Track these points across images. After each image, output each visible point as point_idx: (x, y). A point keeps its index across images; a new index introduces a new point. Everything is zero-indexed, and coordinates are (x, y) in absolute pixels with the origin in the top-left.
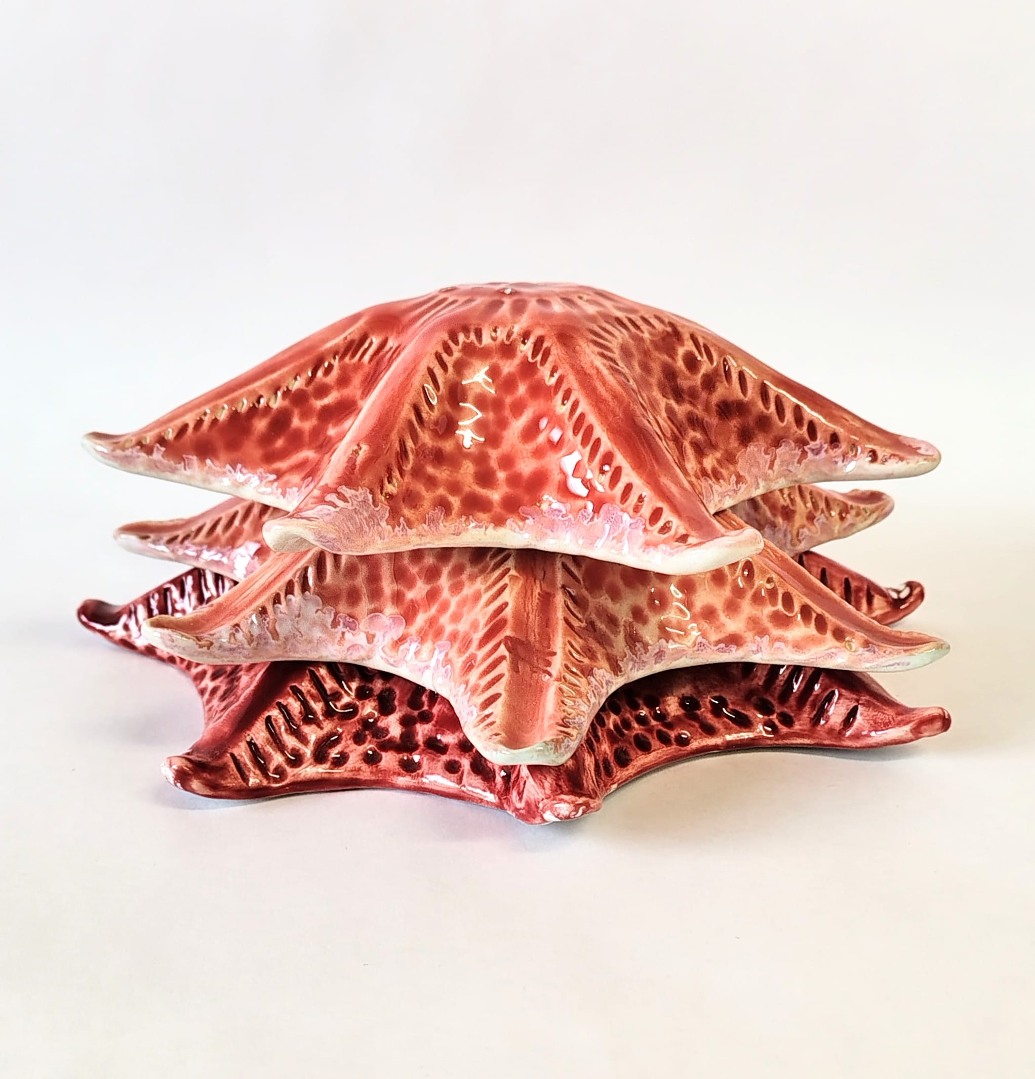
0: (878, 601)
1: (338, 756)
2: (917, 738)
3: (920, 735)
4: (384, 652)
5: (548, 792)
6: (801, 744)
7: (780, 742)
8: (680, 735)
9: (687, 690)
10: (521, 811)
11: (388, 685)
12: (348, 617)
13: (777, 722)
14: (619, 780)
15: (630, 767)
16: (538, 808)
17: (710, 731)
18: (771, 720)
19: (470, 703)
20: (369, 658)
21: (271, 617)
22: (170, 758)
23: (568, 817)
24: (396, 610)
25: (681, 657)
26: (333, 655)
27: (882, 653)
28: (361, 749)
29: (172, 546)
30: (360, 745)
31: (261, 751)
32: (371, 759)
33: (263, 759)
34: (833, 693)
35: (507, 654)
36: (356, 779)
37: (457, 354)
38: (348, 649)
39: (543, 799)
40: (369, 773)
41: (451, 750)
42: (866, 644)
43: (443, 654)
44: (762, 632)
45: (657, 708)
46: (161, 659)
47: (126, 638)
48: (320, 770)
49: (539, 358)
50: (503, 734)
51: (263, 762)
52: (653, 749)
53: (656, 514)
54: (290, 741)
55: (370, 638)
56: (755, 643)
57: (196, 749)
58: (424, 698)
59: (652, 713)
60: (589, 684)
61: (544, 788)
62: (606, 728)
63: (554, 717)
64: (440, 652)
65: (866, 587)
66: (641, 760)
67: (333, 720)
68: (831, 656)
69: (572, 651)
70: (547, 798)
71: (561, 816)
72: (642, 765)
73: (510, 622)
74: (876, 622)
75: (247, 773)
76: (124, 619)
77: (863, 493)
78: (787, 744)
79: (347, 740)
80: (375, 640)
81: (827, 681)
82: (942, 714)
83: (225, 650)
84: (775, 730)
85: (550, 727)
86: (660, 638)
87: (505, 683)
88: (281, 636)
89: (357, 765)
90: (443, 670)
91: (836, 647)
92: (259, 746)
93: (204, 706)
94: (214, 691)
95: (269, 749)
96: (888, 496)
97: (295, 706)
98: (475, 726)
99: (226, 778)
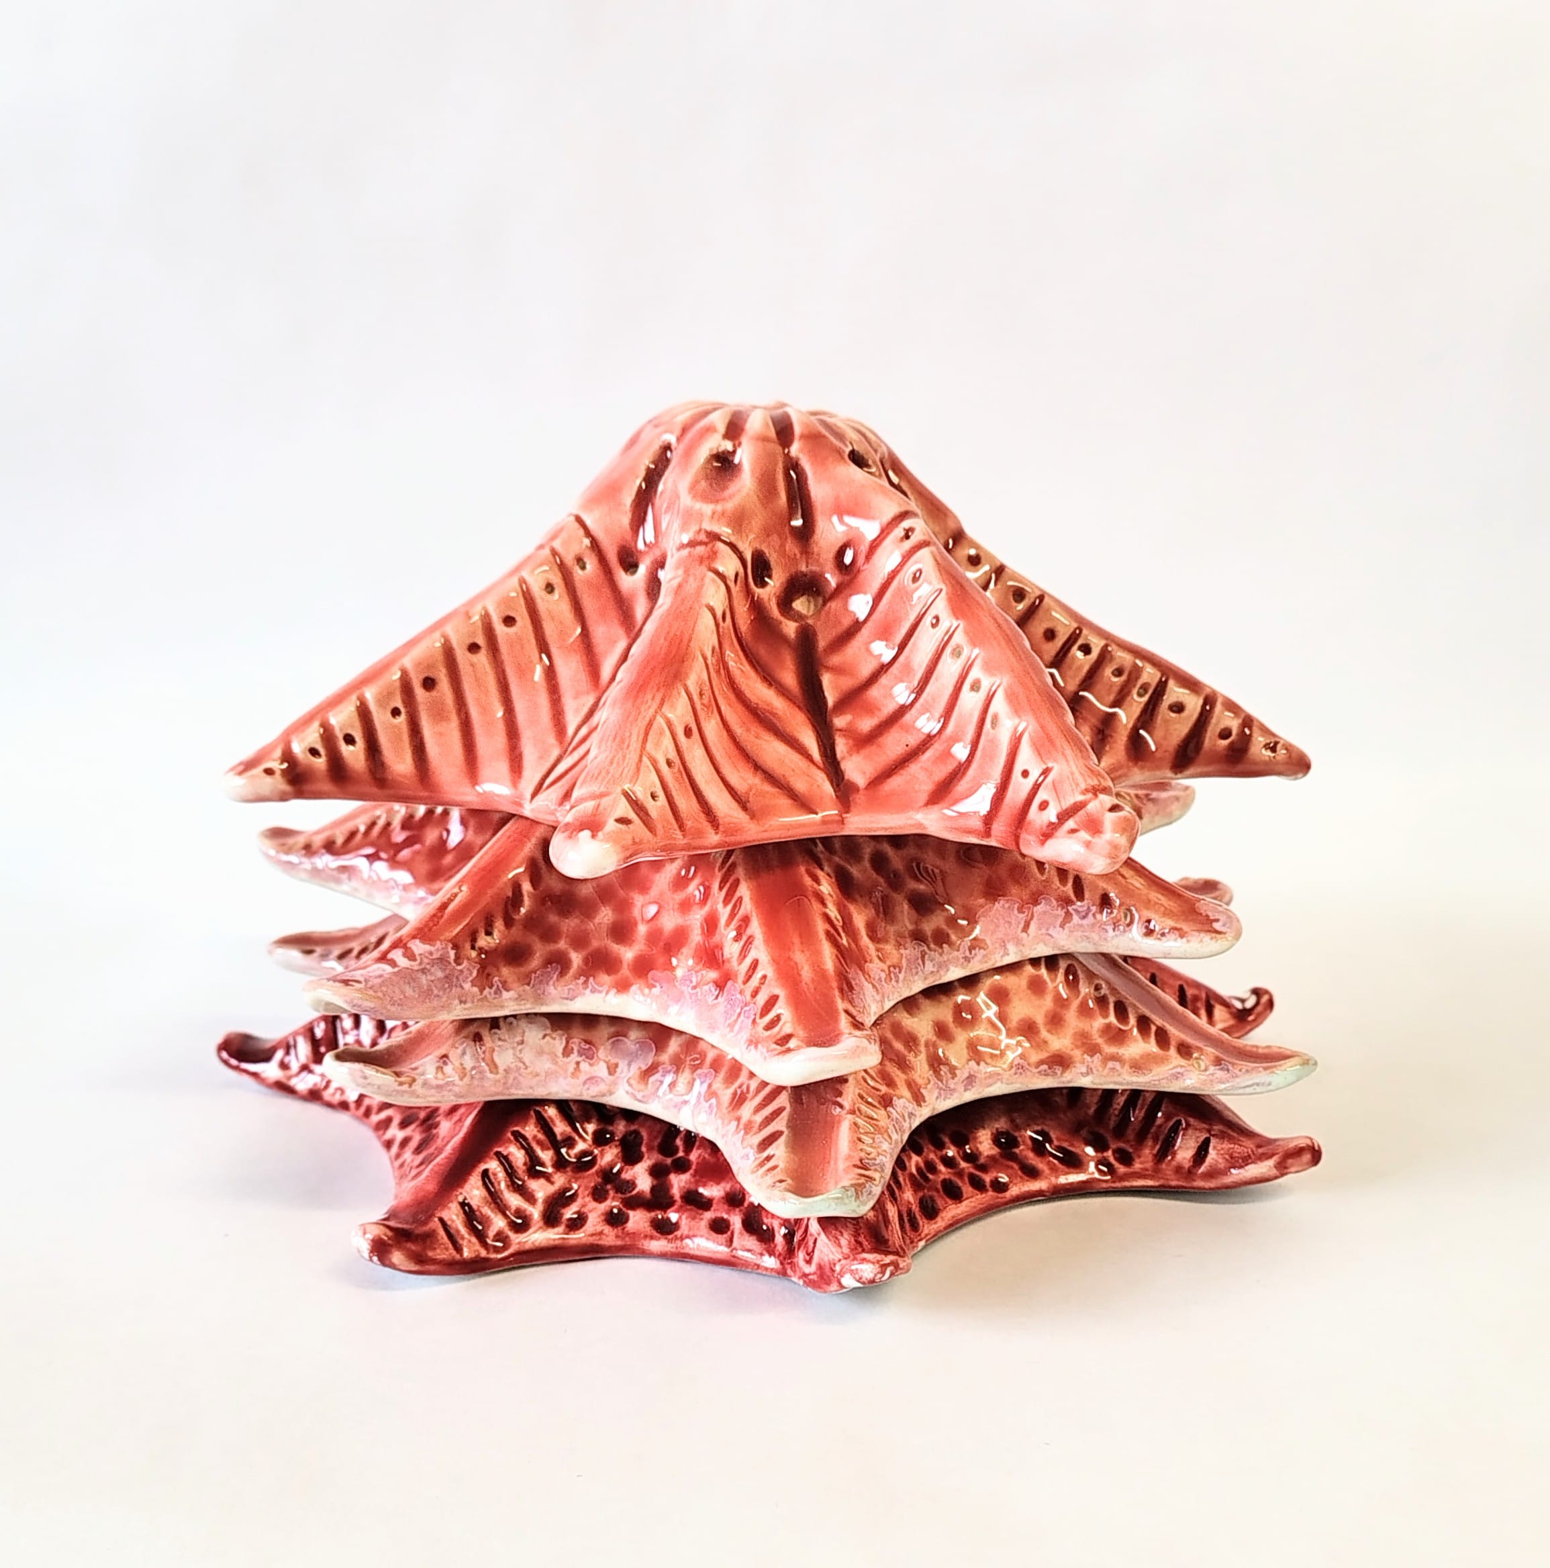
0: (1219, 1012)
1: (575, 1216)
2: (1282, 1175)
3: (1286, 1171)
4: (630, 1085)
5: (846, 1250)
6: (1143, 1187)
7: (1118, 1185)
8: (996, 1178)
9: (1002, 1124)
10: (811, 1277)
11: (633, 1128)
12: (583, 1043)
13: (1112, 1160)
14: (926, 1235)
15: (939, 1219)
16: (833, 1271)
17: (1032, 1173)
18: (1105, 1159)
19: (745, 1143)
20: (611, 1093)
21: (488, 1045)
22: (363, 1225)
23: (872, 1281)
24: (644, 1033)
25: (995, 1083)
26: (567, 1092)
27: (1237, 1072)
28: (603, 1207)
29: (345, 962)
30: (600, 1202)
31: (477, 1213)
32: (615, 1220)
33: (480, 1223)
34: (1179, 1122)
36: (598, 1245)
38: (585, 1083)
39: (840, 1260)
40: (614, 1238)
41: (717, 1204)
42: (1218, 1062)
43: (705, 1086)
44: (1093, 1050)
45: (967, 1147)
46: (329, 1105)
47: (284, 1080)
48: (552, 1236)
50: (789, 1181)
51: (480, 1227)
52: (965, 1196)
54: (514, 1200)
55: (612, 1069)
56: (1084, 1063)
57: (392, 1215)
58: (679, 1142)
59: (961, 1153)
60: (889, 1117)
61: (840, 1246)
62: (907, 1172)
63: (849, 1157)
64: (702, 1083)
65: (1204, 996)
66: (952, 1211)
67: (565, 1172)
68: (1177, 1076)
69: (866, 1076)
70: (846, 1259)
71: (864, 1279)
72: (953, 1217)
74: (1226, 1036)
75: (461, 1242)
76: (279, 1054)
77: (1196, 882)
78: (1126, 1187)
79: (583, 1198)
80: (619, 1070)
81: (1171, 1108)
82: (1310, 1143)
83: (432, 1087)
84: (1111, 1170)
85: (846, 1171)
86: (969, 1060)
87: (786, 1118)
88: (501, 1070)
89: (599, 1228)
90: (707, 1105)
91: (1182, 1066)
92: (475, 1207)
93: (392, 1163)
94: (405, 1142)
95: (487, 1211)
96: (1226, 886)
97: (518, 1156)
98: (753, 1172)
99: (435, 1249)
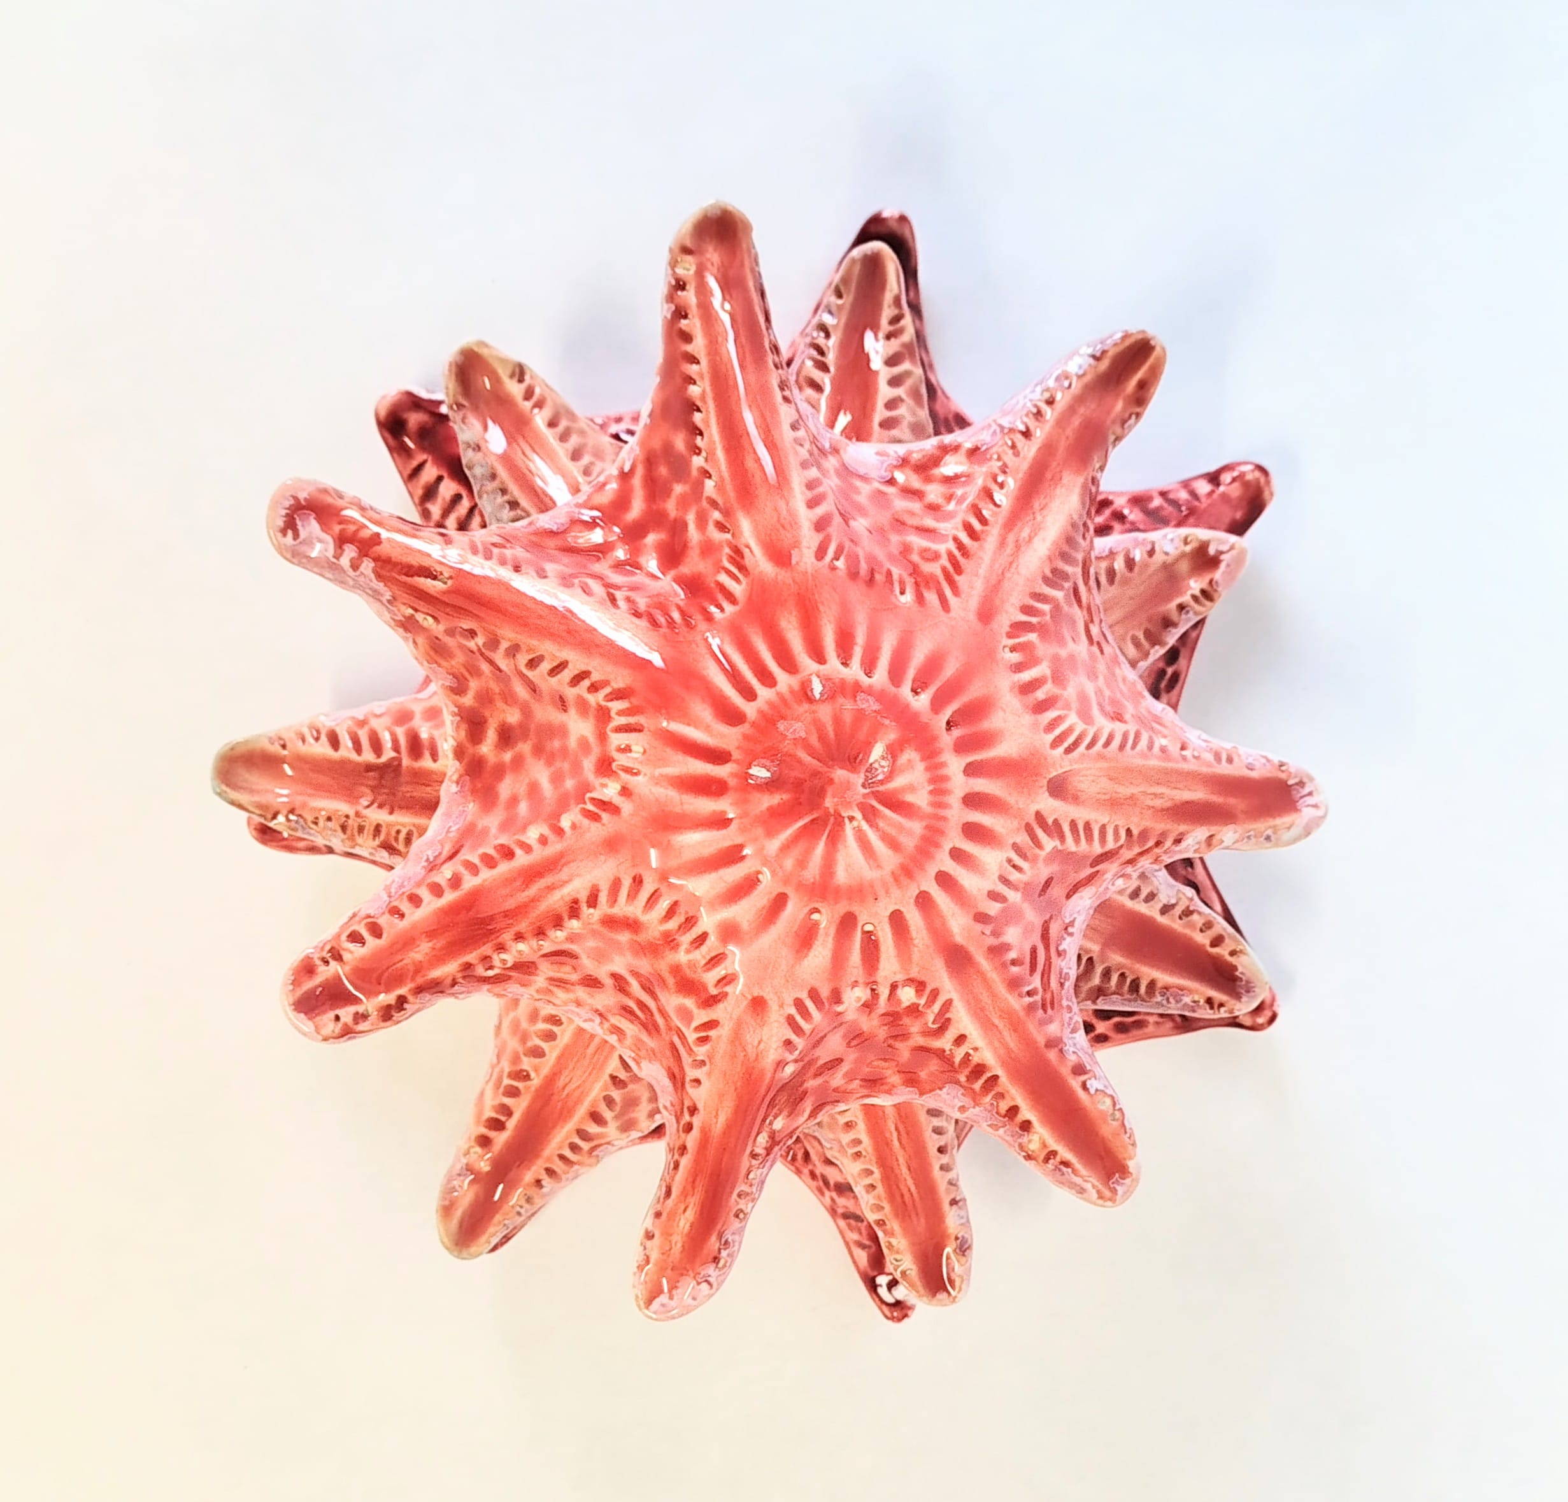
35: (384, 759)
37: (592, 699)
49: (590, 807)
53: (376, 930)
73: (417, 765)
87: (348, 756)
